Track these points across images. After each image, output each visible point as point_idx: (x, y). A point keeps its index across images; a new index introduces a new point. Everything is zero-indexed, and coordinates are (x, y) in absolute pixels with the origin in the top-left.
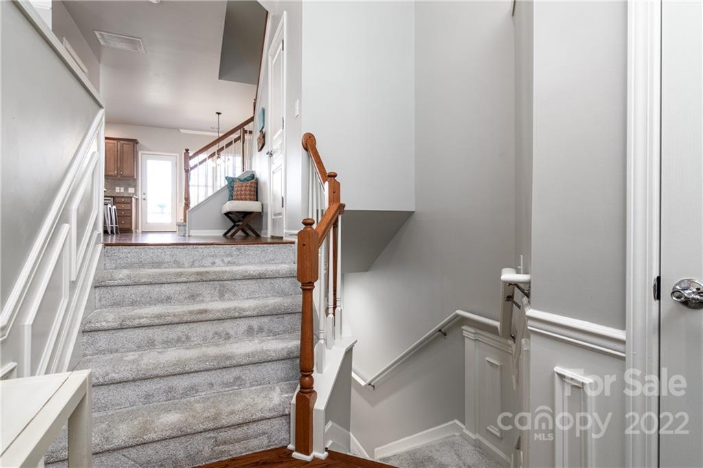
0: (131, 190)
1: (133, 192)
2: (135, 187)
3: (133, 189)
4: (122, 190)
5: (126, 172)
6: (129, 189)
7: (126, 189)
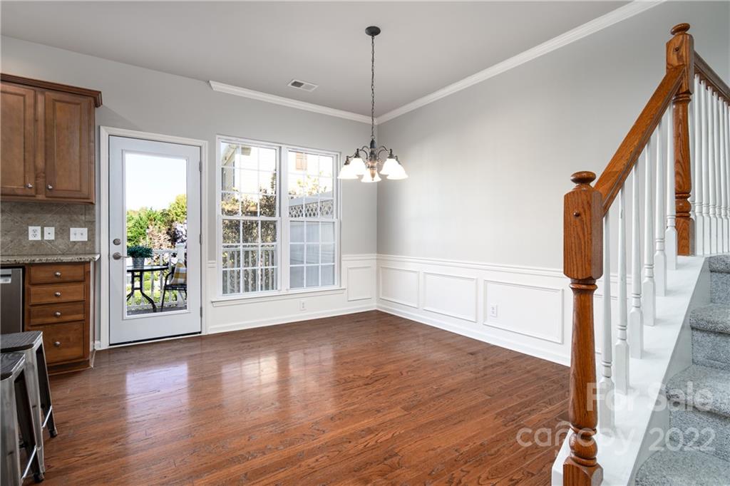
0: (78, 234)
1: (85, 238)
2: (91, 225)
3: (85, 230)
4: (50, 233)
5: (66, 183)
6: (72, 230)
7: (63, 232)
